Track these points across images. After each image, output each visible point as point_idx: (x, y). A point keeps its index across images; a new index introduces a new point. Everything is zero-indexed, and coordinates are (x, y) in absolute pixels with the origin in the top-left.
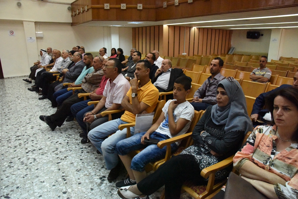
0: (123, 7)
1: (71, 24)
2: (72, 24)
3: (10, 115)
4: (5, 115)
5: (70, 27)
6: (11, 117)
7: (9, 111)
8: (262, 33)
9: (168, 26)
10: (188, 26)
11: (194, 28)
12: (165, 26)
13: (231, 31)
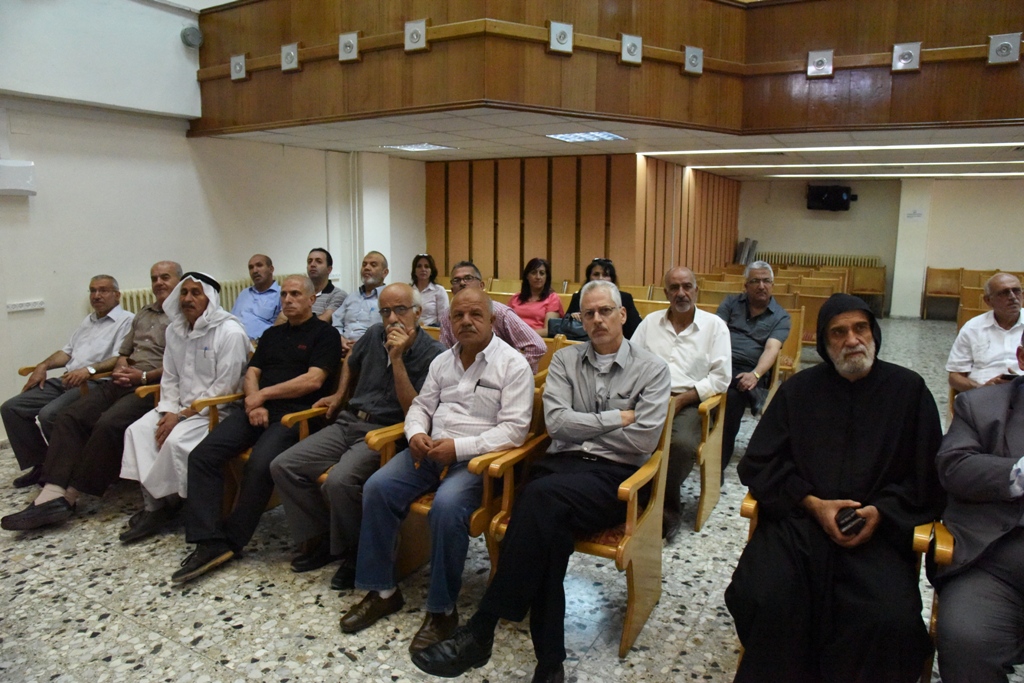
0: (629, 51)
1: (188, 126)
2: (195, 128)
5: (180, 143)
8: (853, 193)
9: (647, 157)
10: (680, 164)
11: (688, 171)
12: (640, 158)
13: (739, 182)
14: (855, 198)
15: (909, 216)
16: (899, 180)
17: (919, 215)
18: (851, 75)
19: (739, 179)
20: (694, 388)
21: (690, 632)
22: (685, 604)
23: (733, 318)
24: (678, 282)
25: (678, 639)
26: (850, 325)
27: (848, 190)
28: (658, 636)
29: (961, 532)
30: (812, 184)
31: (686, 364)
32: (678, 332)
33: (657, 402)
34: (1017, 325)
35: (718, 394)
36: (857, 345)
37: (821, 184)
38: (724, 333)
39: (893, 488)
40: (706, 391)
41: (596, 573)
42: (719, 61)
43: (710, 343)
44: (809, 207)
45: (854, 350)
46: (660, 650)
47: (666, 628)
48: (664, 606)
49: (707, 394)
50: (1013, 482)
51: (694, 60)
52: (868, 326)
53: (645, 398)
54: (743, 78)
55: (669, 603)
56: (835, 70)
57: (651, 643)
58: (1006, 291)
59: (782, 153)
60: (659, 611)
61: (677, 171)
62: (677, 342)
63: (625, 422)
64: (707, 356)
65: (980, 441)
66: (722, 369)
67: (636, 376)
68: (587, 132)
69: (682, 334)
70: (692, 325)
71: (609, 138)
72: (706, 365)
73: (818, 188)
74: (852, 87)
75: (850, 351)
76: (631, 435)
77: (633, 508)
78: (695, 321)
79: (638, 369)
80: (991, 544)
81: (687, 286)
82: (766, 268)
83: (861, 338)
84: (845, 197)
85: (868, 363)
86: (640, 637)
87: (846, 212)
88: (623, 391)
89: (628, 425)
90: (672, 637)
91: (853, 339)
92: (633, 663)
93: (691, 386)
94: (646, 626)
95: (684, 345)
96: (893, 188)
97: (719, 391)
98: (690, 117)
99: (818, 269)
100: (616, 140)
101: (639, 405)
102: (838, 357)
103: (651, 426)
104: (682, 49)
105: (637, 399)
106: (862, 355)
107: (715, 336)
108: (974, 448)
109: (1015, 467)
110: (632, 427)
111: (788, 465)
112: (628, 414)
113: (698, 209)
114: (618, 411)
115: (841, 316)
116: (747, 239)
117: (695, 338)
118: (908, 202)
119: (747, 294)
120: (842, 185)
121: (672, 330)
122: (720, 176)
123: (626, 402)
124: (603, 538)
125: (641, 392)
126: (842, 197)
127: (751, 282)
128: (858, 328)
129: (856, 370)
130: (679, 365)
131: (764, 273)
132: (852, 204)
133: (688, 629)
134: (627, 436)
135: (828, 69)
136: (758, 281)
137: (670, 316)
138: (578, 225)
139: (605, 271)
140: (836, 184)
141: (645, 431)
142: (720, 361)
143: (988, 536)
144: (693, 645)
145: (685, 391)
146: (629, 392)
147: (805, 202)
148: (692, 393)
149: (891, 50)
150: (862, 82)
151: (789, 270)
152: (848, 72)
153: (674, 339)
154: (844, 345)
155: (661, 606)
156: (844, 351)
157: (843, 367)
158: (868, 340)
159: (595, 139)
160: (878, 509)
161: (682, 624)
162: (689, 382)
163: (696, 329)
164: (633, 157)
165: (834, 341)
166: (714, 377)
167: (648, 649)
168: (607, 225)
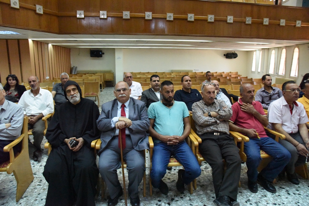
0: (14, 4)
8: (103, 52)
9: (33, 41)
10: (47, 43)
11: (50, 46)
12: (30, 41)
13: (70, 49)
14: (103, 54)
15: (118, 58)
16: (114, 49)
17: (120, 58)
18: (89, 18)
19: (70, 48)
20: (42, 113)
21: (42, 187)
22: (42, 179)
23: (58, 90)
24: (31, 80)
25: (38, 190)
26: (71, 89)
27: (101, 51)
28: (31, 191)
29: (103, 140)
30: (92, 50)
31: (38, 106)
32: (35, 96)
33: (18, 119)
34: (132, 86)
35: (50, 114)
36: (74, 94)
37: (94, 50)
38: (50, 95)
39: (88, 132)
40: (46, 113)
41: (12, 178)
42: (48, 11)
43: (46, 99)
44: (91, 56)
45: (73, 96)
46: (31, 195)
47: (34, 188)
48: (34, 182)
49: (46, 114)
50: (111, 124)
51: (40, 9)
52: (77, 89)
53: (14, 119)
54: (58, 17)
55: (36, 180)
56: (85, 16)
57: (28, 195)
58: (128, 77)
59: (76, 40)
60: (33, 184)
61: (46, 46)
62: (35, 99)
63: (7, 127)
64: (45, 103)
65: (106, 116)
66: (50, 106)
67: (11, 112)
68: (4, 31)
69: (36, 97)
70: (39, 94)
71: (15, 34)
72: (45, 105)
73: (94, 51)
74: (90, 22)
75: (72, 96)
76: (10, 131)
77: (12, 154)
78: (40, 92)
79: (11, 110)
80: (109, 141)
81: (34, 81)
82: (66, 75)
83: (75, 92)
84: (101, 53)
85: (78, 99)
86: (25, 194)
87: (101, 58)
88: (6, 118)
89: (8, 128)
90: (36, 190)
91: (72, 93)
92: (21, 202)
93: (41, 112)
94: (28, 190)
95: (37, 100)
96: (113, 51)
97: (50, 113)
98: (40, 28)
99: (95, 74)
100: (17, 34)
101: (12, 121)
102: (69, 98)
103: (16, 127)
104: (35, 5)
105: (11, 119)
106: (76, 97)
107: (47, 96)
108: (105, 118)
109: (112, 120)
110: (10, 128)
111: (59, 131)
112: (9, 124)
113: (55, 56)
114: (4, 124)
115: (68, 87)
116: (74, 66)
117: (41, 97)
118: (118, 55)
119: (62, 83)
120: (100, 50)
121: (33, 95)
122: (62, 47)
123: (7, 120)
124: (2, 166)
125: (13, 116)
126: (100, 53)
127: (62, 79)
128: (74, 90)
129: (75, 101)
130: (36, 106)
131: (65, 76)
132: (103, 55)
133: (41, 186)
134: (8, 131)
135: (83, 16)
136: (64, 79)
137: (32, 91)
138: (9, 63)
139: (13, 79)
140: (98, 50)
141: (15, 129)
142: (50, 104)
143: (108, 139)
144: (43, 191)
145: (39, 114)
146: (9, 117)
147: (89, 55)
148: (41, 115)
149: (99, 12)
150: (92, 21)
151: (87, 75)
152: (88, 18)
153: (34, 99)
154: (70, 95)
155: (33, 182)
156: (71, 96)
157: (71, 101)
158: (77, 93)
159: (9, 34)
160: (83, 138)
161: (40, 185)
162: (40, 112)
163: (41, 95)
164: (27, 40)
165: (68, 94)
166: (48, 109)
167: (27, 196)
168: (21, 63)
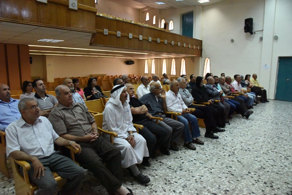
3: (262, 134)
4: (265, 136)
6: (262, 132)
7: (260, 138)
